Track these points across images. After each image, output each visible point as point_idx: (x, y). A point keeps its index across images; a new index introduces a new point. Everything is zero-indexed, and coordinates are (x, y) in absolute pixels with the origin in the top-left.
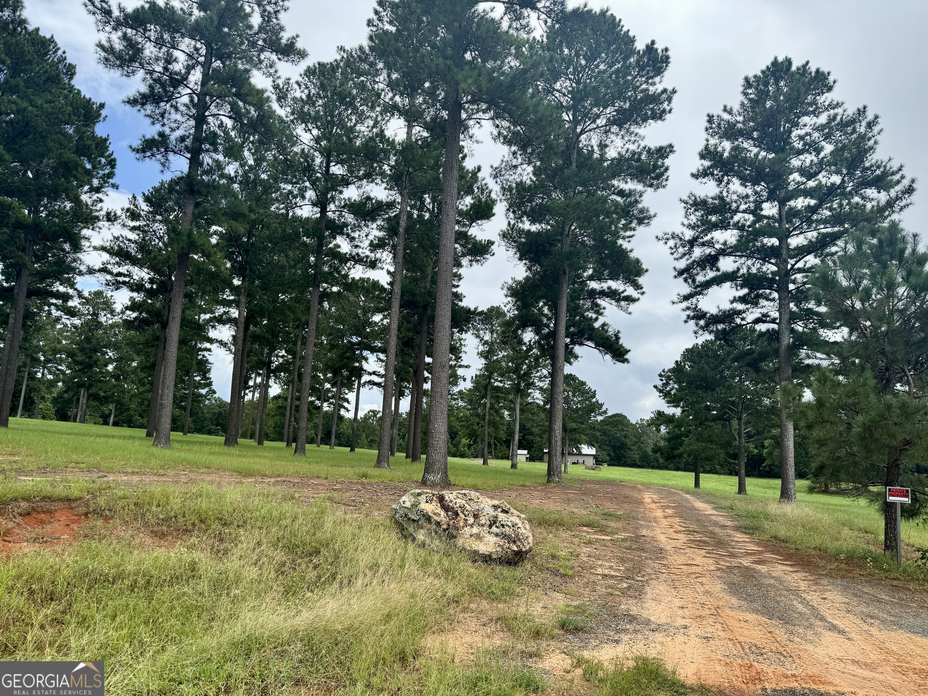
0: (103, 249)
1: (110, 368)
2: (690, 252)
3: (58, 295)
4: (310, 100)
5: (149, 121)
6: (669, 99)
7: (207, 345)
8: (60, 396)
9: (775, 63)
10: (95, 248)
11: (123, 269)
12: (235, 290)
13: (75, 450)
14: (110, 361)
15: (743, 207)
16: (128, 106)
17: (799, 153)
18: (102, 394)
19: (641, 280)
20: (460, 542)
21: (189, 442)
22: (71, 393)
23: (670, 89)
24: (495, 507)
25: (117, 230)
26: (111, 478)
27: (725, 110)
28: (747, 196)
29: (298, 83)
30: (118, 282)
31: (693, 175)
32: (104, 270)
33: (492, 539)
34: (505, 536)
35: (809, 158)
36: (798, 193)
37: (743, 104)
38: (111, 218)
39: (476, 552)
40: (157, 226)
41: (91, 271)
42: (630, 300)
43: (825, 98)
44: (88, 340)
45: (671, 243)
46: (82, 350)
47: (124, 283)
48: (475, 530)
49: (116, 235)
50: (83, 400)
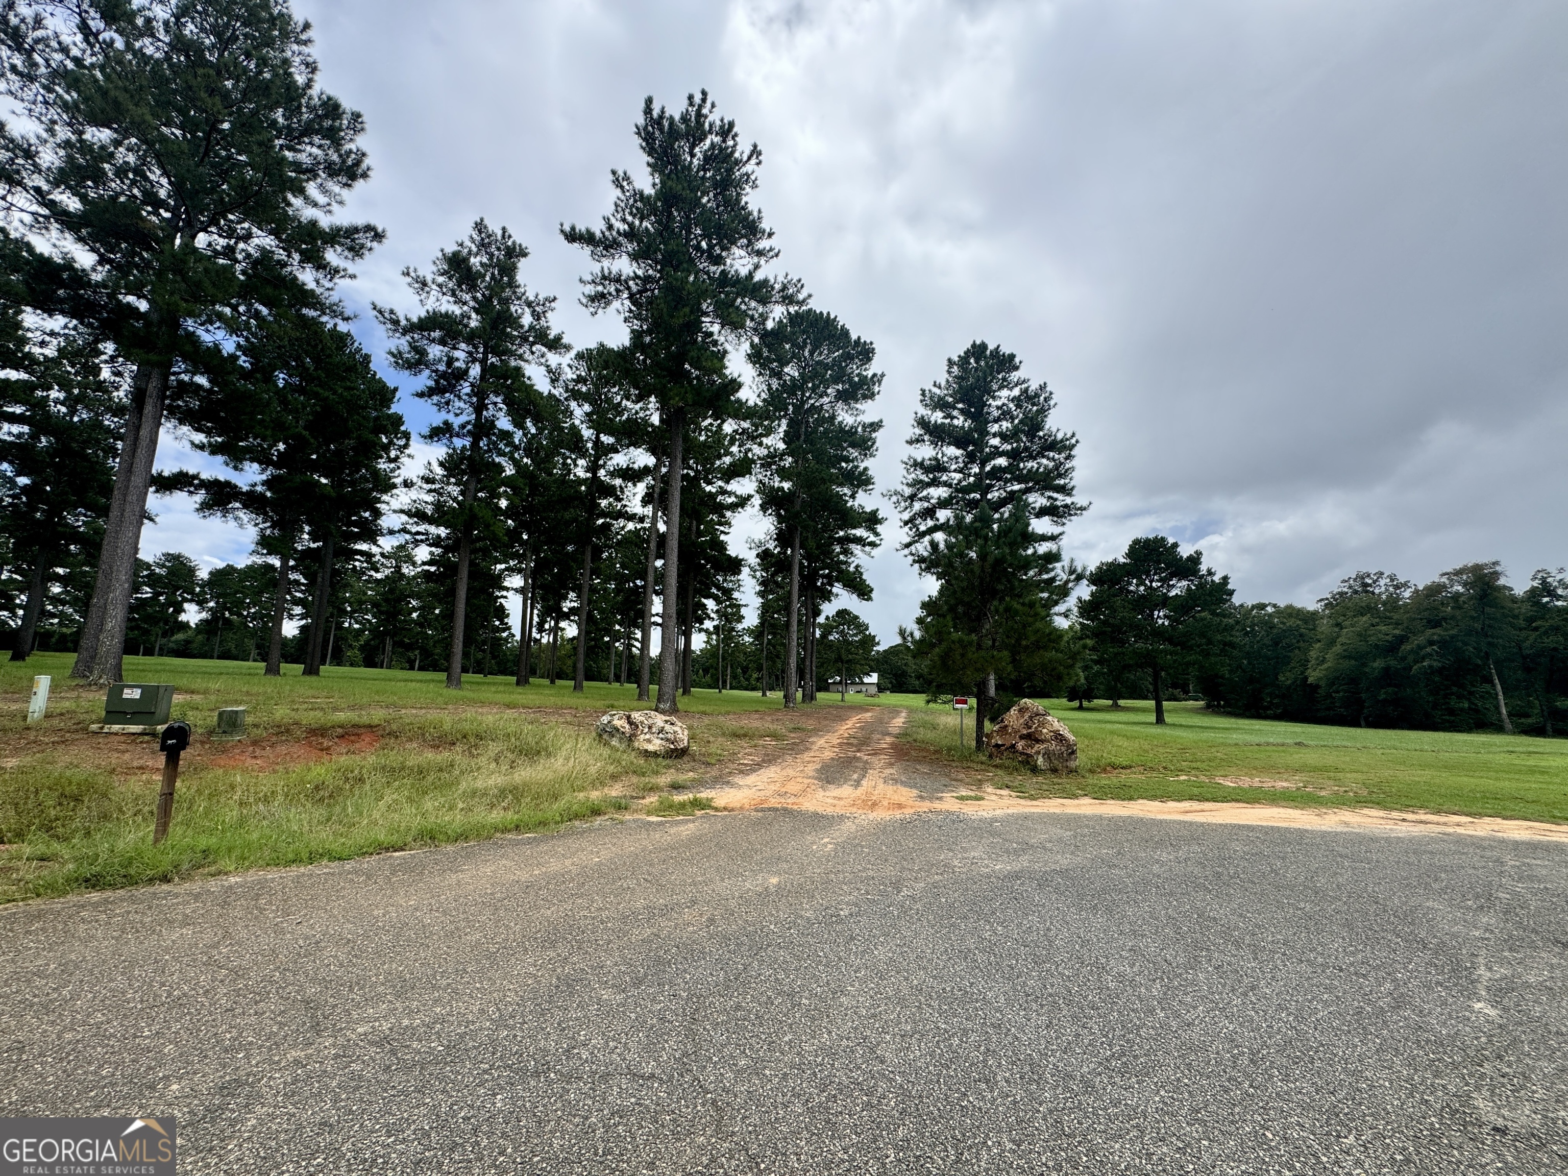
0: (402, 511)
1: (415, 615)
2: (911, 506)
3: (361, 553)
4: (580, 380)
5: (435, 408)
6: (880, 382)
7: (504, 593)
8: (367, 643)
9: (974, 345)
10: (395, 511)
11: (422, 528)
12: (522, 543)
13: (377, 692)
14: (414, 609)
15: (953, 467)
16: (417, 398)
17: (997, 420)
18: (407, 640)
19: (879, 528)
20: (636, 744)
21: (488, 684)
22: (377, 641)
23: (879, 373)
24: (666, 722)
25: (414, 494)
26: (403, 711)
27: (935, 385)
28: (957, 458)
29: (570, 366)
30: (417, 541)
31: (907, 442)
32: (404, 530)
33: (659, 742)
34: (668, 740)
35: (1006, 425)
36: (997, 453)
37: (948, 381)
38: (408, 484)
39: (646, 751)
40: (450, 488)
41: (391, 532)
42: (873, 545)
43: (1015, 376)
44: (391, 591)
45: (894, 499)
46: (386, 600)
47: (422, 541)
48: (647, 736)
49: (414, 498)
50: (389, 648)
